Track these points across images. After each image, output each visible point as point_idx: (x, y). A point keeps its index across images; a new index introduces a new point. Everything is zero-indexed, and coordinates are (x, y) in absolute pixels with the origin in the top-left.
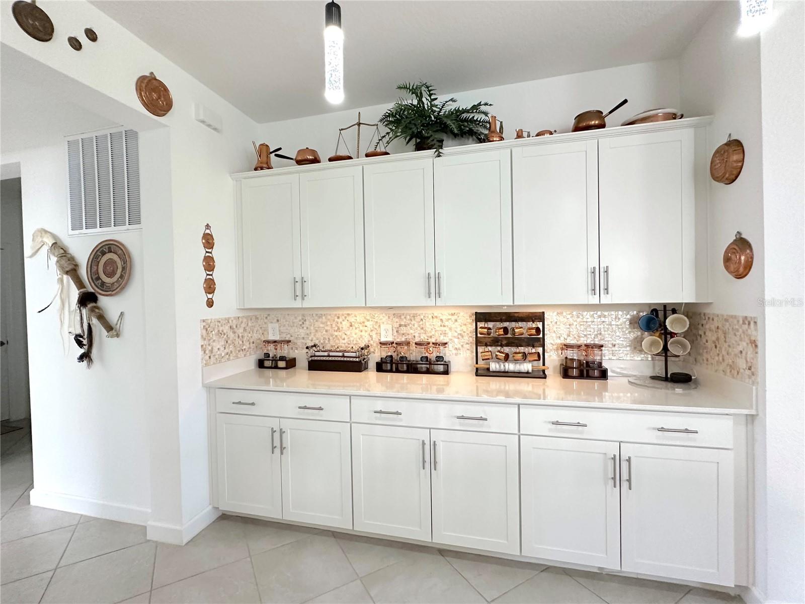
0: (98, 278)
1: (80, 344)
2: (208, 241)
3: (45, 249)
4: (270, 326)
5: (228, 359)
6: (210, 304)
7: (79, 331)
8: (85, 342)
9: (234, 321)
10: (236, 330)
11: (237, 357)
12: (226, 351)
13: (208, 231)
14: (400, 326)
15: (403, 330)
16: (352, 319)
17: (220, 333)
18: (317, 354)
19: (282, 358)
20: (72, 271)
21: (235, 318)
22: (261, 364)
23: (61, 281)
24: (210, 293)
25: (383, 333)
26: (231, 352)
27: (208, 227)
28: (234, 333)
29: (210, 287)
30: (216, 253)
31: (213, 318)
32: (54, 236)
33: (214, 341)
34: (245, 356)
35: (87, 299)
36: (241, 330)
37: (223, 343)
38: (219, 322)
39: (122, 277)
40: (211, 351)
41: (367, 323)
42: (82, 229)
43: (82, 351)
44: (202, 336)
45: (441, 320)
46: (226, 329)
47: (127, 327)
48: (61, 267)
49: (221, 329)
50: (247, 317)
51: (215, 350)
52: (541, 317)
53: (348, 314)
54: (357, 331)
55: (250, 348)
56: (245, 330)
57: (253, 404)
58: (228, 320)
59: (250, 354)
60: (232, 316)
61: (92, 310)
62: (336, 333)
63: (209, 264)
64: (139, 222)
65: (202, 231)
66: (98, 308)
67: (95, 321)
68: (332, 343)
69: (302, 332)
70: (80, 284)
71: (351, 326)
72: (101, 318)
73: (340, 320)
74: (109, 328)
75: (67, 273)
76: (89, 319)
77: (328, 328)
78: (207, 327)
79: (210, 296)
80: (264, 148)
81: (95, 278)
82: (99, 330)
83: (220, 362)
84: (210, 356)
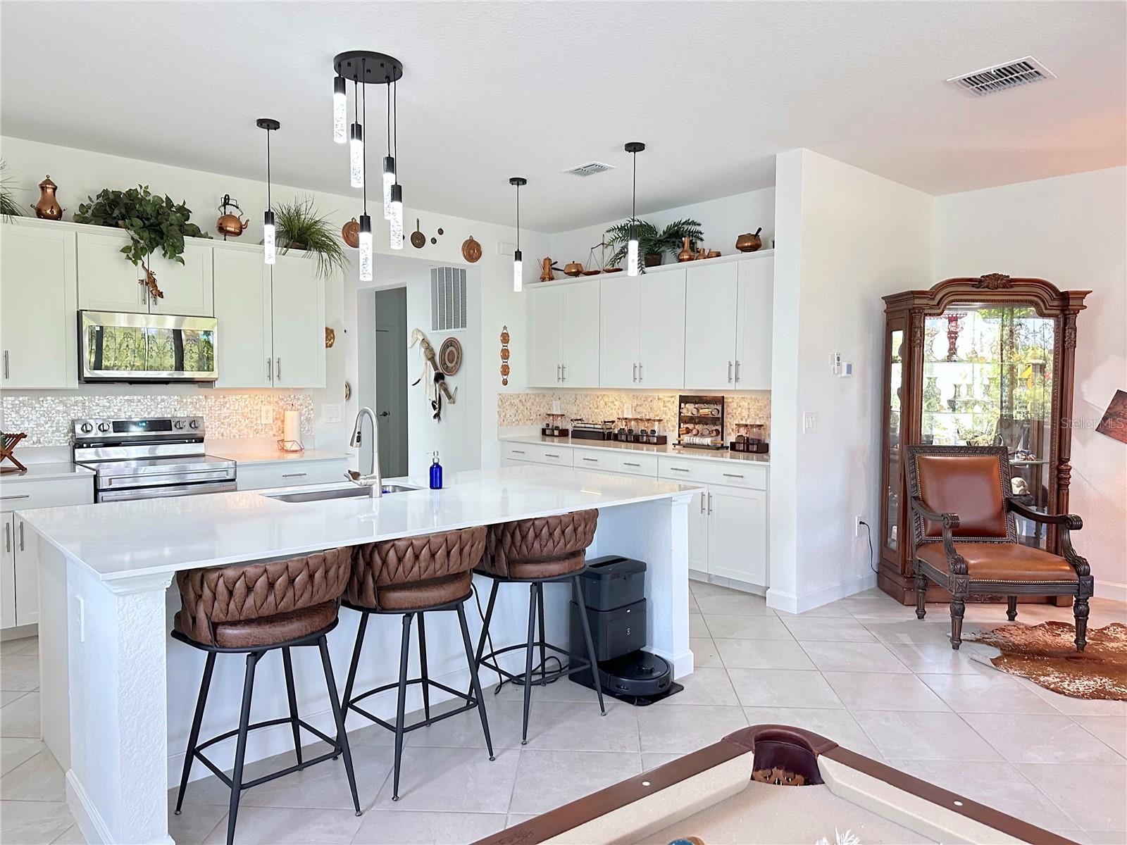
0: (445, 364)
1: (434, 407)
2: (505, 338)
3: (419, 342)
4: (554, 402)
5: (518, 424)
6: (505, 383)
7: (434, 399)
8: (437, 406)
9: (524, 397)
10: (525, 403)
11: (525, 423)
12: (517, 418)
13: (505, 331)
14: (637, 405)
15: (639, 409)
16: (606, 400)
17: (512, 405)
18: (578, 425)
19: (557, 428)
20: (432, 359)
21: (524, 394)
22: (544, 431)
23: (426, 363)
24: (505, 375)
25: (625, 411)
26: (520, 420)
27: (505, 328)
28: (523, 405)
29: (505, 370)
30: (510, 346)
31: (507, 393)
32: (423, 335)
33: (507, 409)
34: (532, 424)
35: (439, 377)
36: (529, 404)
37: (514, 411)
38: (511, 396)
39: (457, 363)
40: (505, 416)
41: (616, 403)
42: (437, 329)
43: (436, 412)
44: (499, 405)
45: (664, 401)
46: (517, 401)
47: (459, 398)
48: (426, 356)
49: (513, 401)
50: (535, 395)
51: (508, 416)
52: (721, 401)
53: (604, 395)
54: (610, 409)
55: (537, 419)
56: (533, 404)
57: (523, 452)
58: (518, 395)
59: (537, 423)
60: (522, 393)
61: (441, 385)
62: (596, 411)
63: (505, 354)
64: (466, 327)
65: (501, 331)
66: (444, 383)
67: (443, 392)
68: (593, 419)
69: (575, 409)
70: (436, 368)
71: (606, 404)
72: (446, 390)
73: (598, 400)
74: (449, 397)
75: (429, 360)
76: (440, 391)
77: (591, 406)
78: (502, 399)
79: (505, 377)
80: (547, 262)
81: (443, 363)
82: (445, 399)
83: (512, 425)
84: (503, 420)
